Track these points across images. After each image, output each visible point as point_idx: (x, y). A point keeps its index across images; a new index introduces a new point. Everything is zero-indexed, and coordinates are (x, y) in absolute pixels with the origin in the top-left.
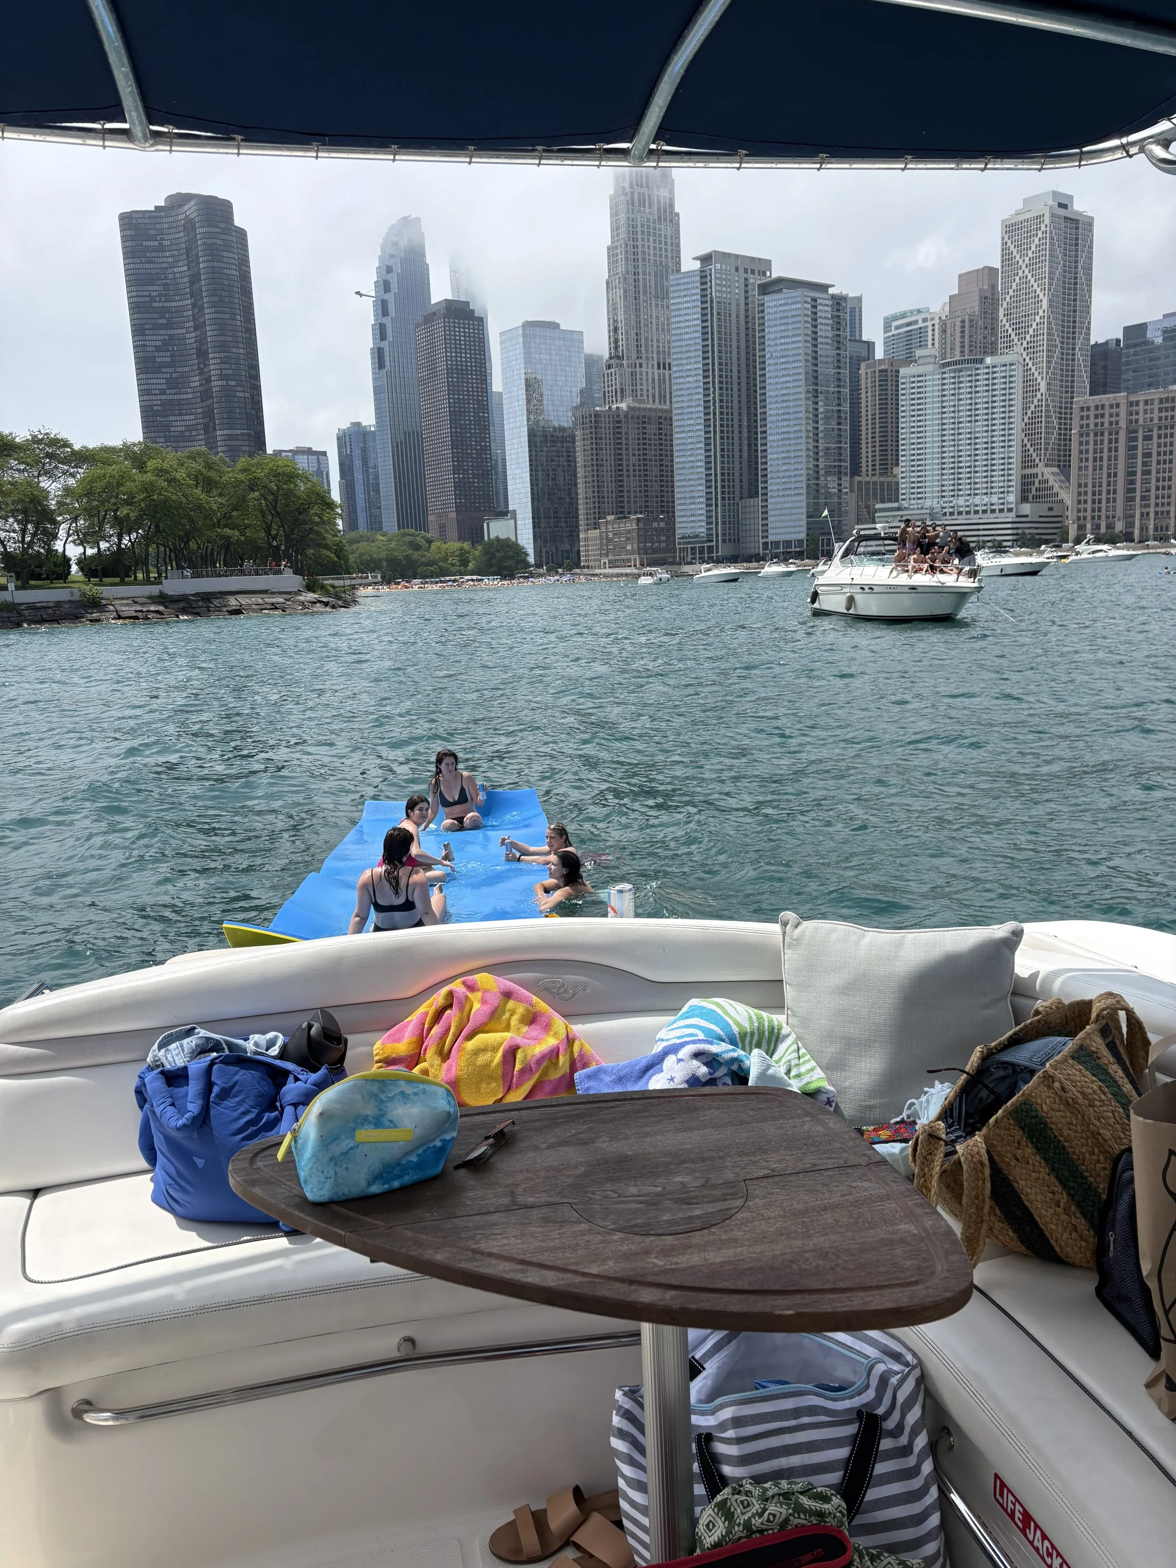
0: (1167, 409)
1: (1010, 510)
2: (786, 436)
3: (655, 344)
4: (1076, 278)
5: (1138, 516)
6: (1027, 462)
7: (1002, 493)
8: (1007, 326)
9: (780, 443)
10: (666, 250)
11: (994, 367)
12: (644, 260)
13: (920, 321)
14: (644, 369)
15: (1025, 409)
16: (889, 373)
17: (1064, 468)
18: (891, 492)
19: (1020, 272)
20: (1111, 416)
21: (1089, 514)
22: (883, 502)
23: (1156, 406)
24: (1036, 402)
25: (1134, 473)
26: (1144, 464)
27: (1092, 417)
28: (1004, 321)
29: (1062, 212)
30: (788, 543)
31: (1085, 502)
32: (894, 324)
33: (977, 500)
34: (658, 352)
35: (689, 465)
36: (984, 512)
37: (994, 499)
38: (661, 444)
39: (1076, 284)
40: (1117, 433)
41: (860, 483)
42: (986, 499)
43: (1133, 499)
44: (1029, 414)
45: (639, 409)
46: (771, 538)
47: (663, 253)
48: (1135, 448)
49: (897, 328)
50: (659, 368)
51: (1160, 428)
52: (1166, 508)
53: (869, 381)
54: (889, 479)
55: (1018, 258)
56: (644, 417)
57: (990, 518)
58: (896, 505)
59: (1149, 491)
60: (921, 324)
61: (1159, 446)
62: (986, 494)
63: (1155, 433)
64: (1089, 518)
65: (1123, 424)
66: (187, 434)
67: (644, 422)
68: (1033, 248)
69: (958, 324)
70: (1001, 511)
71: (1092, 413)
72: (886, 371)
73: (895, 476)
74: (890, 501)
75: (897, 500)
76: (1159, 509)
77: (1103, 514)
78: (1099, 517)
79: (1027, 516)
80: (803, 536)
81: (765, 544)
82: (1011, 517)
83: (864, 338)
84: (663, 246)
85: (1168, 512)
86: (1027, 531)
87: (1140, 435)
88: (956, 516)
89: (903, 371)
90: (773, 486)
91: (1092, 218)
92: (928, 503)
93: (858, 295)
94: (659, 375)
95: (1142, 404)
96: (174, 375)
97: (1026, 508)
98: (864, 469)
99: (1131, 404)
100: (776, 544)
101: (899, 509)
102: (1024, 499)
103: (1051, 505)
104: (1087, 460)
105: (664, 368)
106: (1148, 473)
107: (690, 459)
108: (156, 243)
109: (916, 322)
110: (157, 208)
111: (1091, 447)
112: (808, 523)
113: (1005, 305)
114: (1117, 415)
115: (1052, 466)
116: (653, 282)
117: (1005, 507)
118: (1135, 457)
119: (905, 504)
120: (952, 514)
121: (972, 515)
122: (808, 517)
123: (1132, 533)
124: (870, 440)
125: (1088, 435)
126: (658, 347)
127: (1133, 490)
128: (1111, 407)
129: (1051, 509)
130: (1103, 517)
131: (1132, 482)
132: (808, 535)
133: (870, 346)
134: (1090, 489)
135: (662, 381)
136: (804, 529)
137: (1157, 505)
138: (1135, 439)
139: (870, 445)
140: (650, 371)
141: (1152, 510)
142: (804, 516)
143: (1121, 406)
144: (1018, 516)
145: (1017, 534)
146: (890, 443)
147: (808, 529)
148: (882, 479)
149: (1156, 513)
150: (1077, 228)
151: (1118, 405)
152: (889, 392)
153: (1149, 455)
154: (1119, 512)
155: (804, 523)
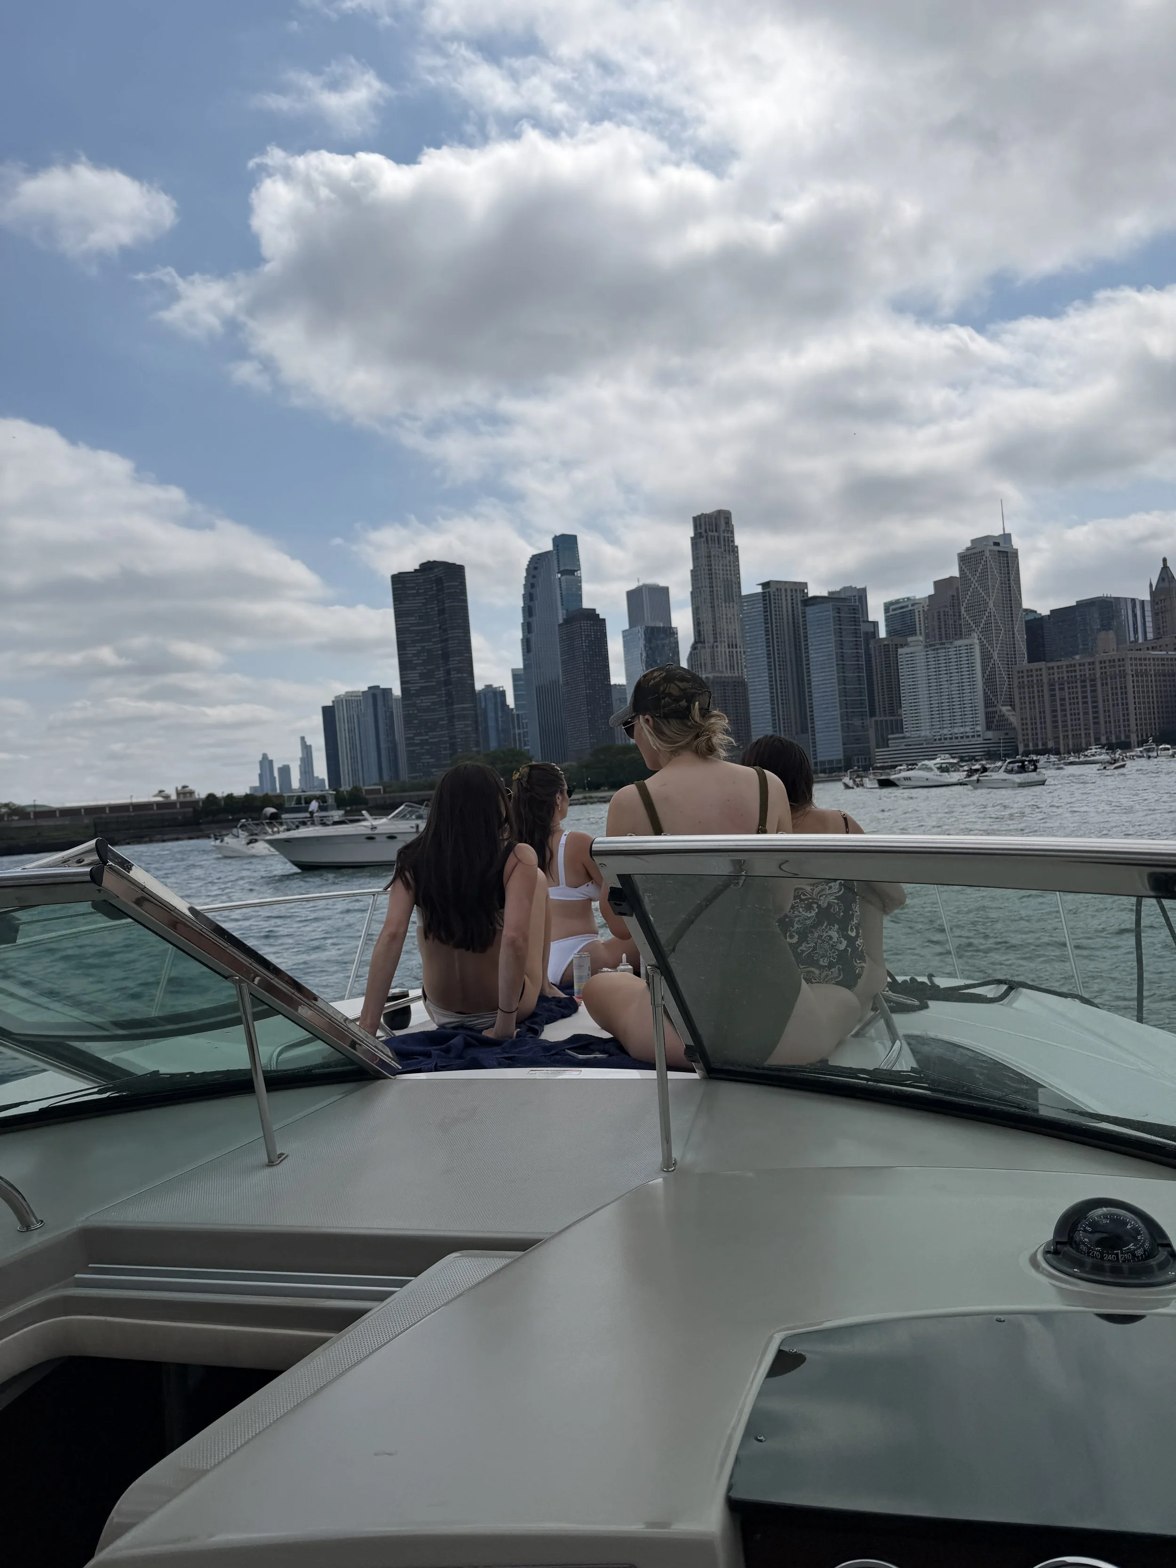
0: (1071, 671)
1: (979, 736)
2: (825, 694)
3: (726, 632)
4: (1010, 587)
5: (1061, 737)
6: (988, 703)
7: (973, 725)
8: (967, 618)
9: (821, 698)
10: (730, 570)
11: (960, 647)
12: (716, 578)
13: (910, 606)
14: (719, 649)
15: (984, 673)
16: (891, 646)
17: (1013, 706)
18: (898, 727)
19: (973, 585)
20: (1037, 676)
21: (1030, 737)
22: (893, 733)
23: (1065, 669)
24: (991, 665)
25: (1056, 711)
26: (1061, 705)
27: (1025, 677)
28: (965, 615)
29: (996, 548)
30: (830, 762)
31: (1027, 729)
32: (892, 607)
33: (956, 730)
34: (728, 637)
35: (761, 714)
36: (962, 737)
37: (968, 729)
38: (736, 699)
39: (1010, 590)
40: (1042, 687)
41: (876, 721)
42: (962, 730)
43: (1057, 727)
44: (987, 673)
45: (721, 677)
46: (819, 759)
47: (729, 573)
48: (1054, 695)
49: (894, 610)
50: (729, 647)
51: (1068, 683)
52: (1078, 732)
53: (877, 652)
54: (896, 718)
55: (970, 576)
56: (724, 682)
57: (965, 741)
58: (901, 735)
59: (1066, 721)
60: (910, 608)
61: (1069, 694)
62: (962, 726)
63: (1066, 686)
64: (1030, 740)
65: (1045, 681)
66: (432, 707)
67: (724, 686)
68: (979, 571)
69: (936, 615)
70: (973, 736)
71: (1025, 674)
72: (888, 645)
73: (900, 715)
74: (898, 733)
75: (903, 733)
76: (1074, 733)
77: (1039, 736)
78: (1037, 739)
79: (990, 739)
80: (841, 757)
81: (816, 764)
82: (980, 740)
83: (871, 619)
84: (728, 568)
85: (1080, 734)
86: (991, 749)
87: (1057, 687)
88: (943, 741)
89: (900, 651)
90: (818, 724)
91: (1017, 550)
92: (923, 733)
93: (863, 586)
94: (729, 652)
95: (1055, 668)
96: (425, 671)
97: (990, 734)
98: (877, 710)
99: (1049, 668)
100: (823, 763)
101: (904, 738)
102: (988, 728)
103: (1006, 732)
104: (1025, 703)
105: (733, 647)
106: (1065, 710)
107: (761, 710)
108: (415, 591)
109: (907, 606)
110: (416, 570)
111: (1027, 695)
112: (844, 748)
113: (965, 605)
114: (1041, 675)
115: (1007, 705)
116: (722, 593)
117: (976, 734)
118: (1055, 701)
119: (907, 734)
120: (940, 739)
121: (954, 740)
122: (844, 744)
123: (1059, 748)
124: (880, 691)
125: (1024, 688)
126: (728, 634)
127: (1057, 722)
128: (1037, 670)
129: (1007, 734)
130: (1039, 739)
131: (1055, 716)
132: (844, 756)
133: (875, 624)
134: (1029, 722)
135: (731, 656)
136: (842, 752)
137: (1072, 730)
138: (1054, 690)
139: (880, 694)
140: (723, 650)
141: (1070, 733)
142: (841, 744)
143: (1043, 670)
144: (984, 740)
145: (984, 751)
146: (894, 692)
147: (844, 752)
148: (891, 718)
149: (1073, 735)
150: (1007, 557)
151: (1041, 670)
152: (892, 659)
153: (1064, 699)
154: (1050, 735)
155: (841, 749)
